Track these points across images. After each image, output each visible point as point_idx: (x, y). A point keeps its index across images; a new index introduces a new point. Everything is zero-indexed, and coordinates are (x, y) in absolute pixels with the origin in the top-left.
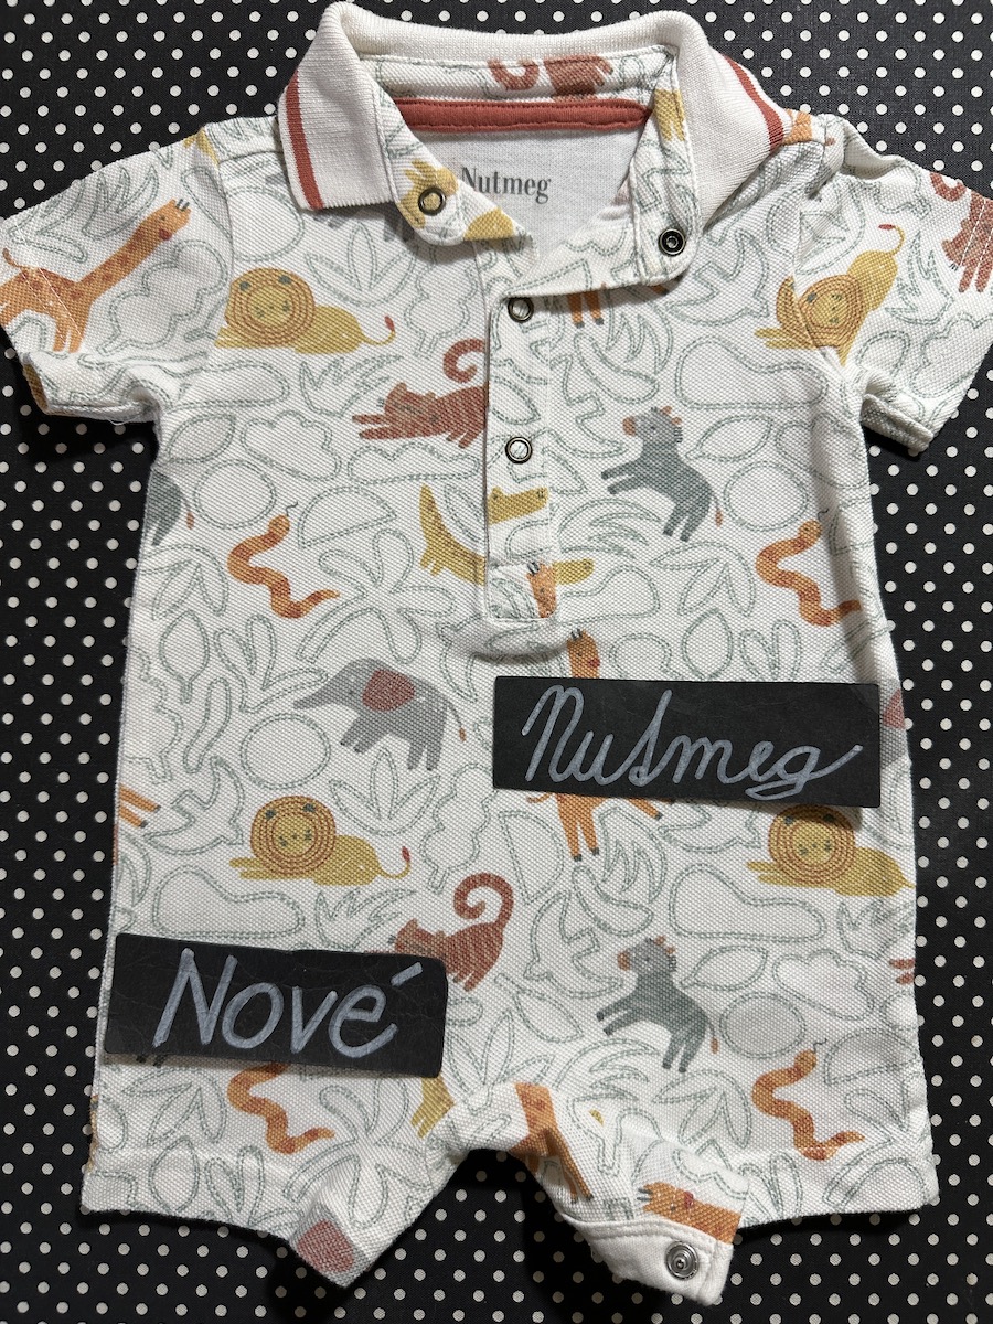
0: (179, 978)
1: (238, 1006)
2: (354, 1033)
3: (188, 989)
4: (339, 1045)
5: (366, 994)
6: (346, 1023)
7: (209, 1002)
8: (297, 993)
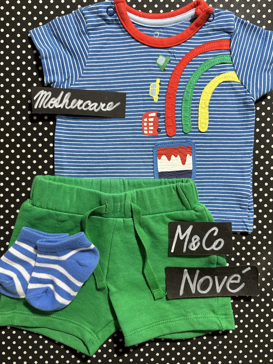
0: (184, 277)
1: (201, 282)
2: (233, 286)
3: (187, 279)
4: (230, 290)
5: (235, 276)
6: (231, 284)
7: (193, 283)
8: (216, 278)
